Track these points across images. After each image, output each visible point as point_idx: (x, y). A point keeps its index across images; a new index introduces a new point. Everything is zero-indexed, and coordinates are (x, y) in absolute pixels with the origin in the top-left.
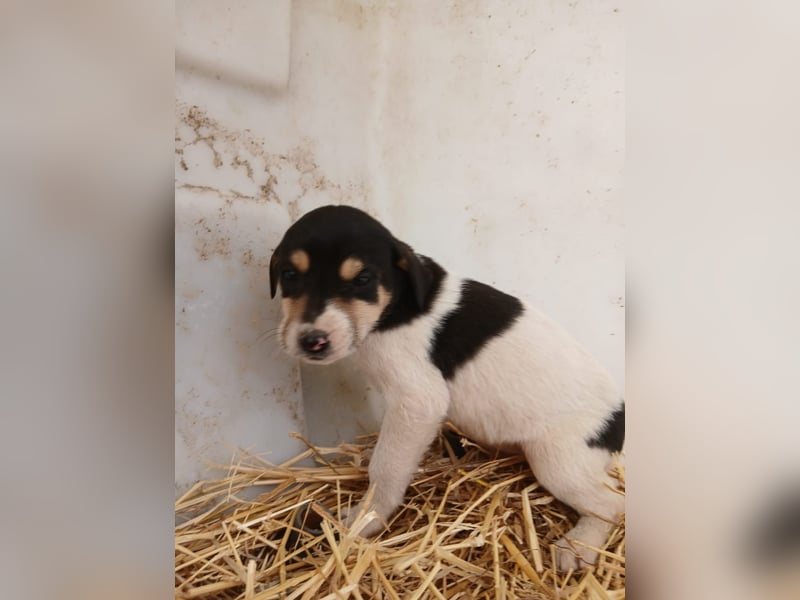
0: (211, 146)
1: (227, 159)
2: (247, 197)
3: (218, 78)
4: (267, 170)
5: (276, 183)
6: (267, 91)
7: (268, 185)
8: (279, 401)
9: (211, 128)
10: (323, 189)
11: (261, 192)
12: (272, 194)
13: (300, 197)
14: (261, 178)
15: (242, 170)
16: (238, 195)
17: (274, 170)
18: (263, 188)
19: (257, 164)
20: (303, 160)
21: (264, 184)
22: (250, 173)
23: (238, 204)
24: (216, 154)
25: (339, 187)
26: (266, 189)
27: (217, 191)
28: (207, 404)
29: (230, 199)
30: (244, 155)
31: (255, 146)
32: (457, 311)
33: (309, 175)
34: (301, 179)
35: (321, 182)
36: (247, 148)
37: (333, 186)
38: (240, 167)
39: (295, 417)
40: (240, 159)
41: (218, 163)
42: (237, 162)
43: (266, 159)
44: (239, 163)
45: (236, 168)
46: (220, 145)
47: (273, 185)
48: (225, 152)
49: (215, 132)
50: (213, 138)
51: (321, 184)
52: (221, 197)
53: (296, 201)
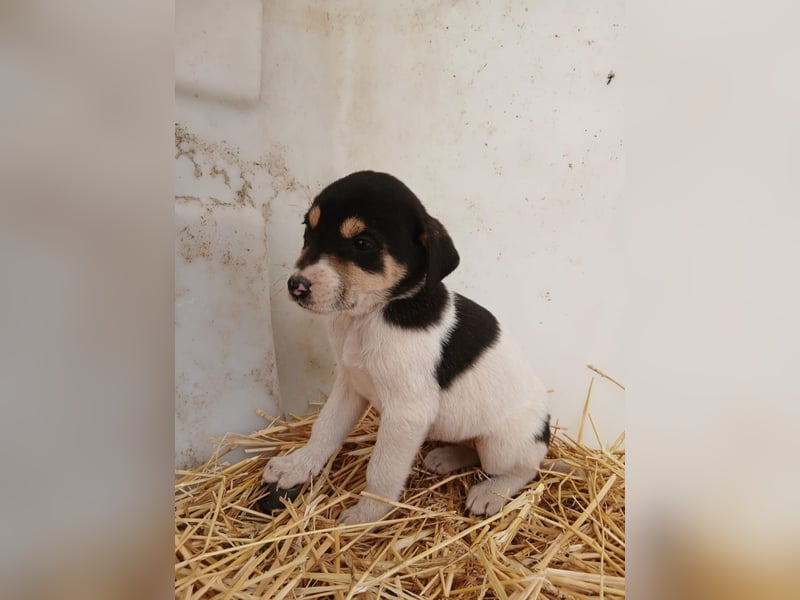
0: (192, 159)
1: (206, 169)
2: (225, 204)
3: (196, 96)
4: (242, 177)
5: (251, 187)
6: (240, 105)
7: (244, 190)
8: (257, 381)
9: (191, 142)
10: (294, 189)
11: (237, 197)
12: (247, 199)
13: (272, 199)
14: (237, 184)
15: (220, 177)
16: (217, 203)
17: (248, 177)
18: (239, 193)
19: (233, 172)
20: (274, 165)
21: (240, 189)
22: (227, 180)
23: (218, 212)
24: (196, 166)
25: (308, 187)
26: (242, 194)
27: (198, 199)
28: (196, 385)
29: (210, 207)
30: (221, 164)
31: (231, 155)
33: (280, 178)
34: (272, 183)
35: (293, 183)
36: (224, 158)
37: (302, 186)
38: (218, 176)
39: (271, 393)
40: (219, 169)
41: (198, 174)
42: (215, 171)
43: (241, 167)
44: (217, 173)
45: (214, 177)
46: (199, 158)
47: (248, 189)
48: (205, 163)
49: (195, 145)
50: (193, 152)
51: (291, 186)
52: (202, 205)
53: (269, 203)
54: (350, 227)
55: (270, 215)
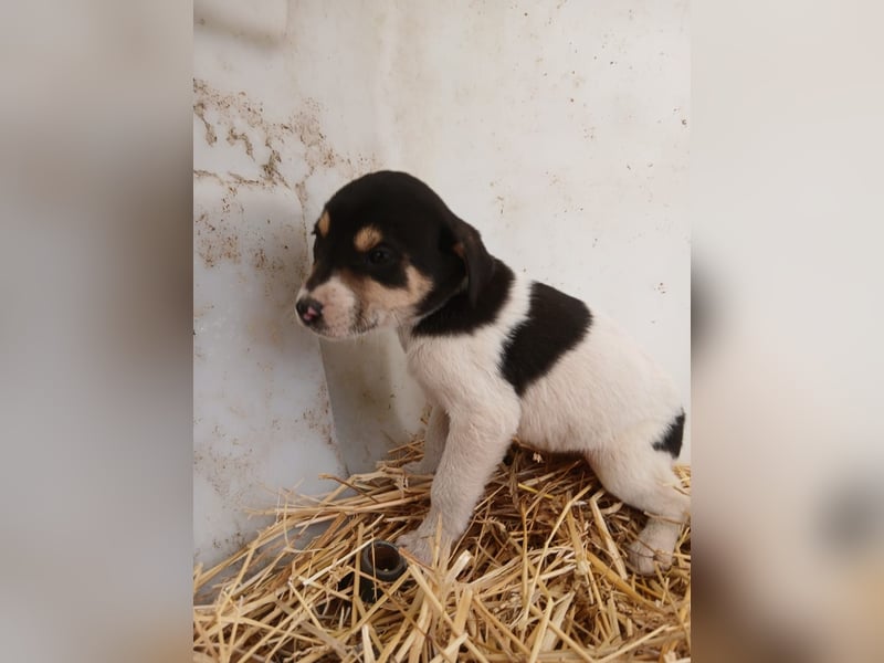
0: (201, 116)
1: (221, 132)
2: (251, 182)
4: (267, 145)
5: (280, 160)
6: (263, 41)
7: (271, 163)
8: (311, 427)
9: (199, 91)
10: (332, 165)
11: (264, 174)
12: (276, 175)
13: (307, 176)
14: (262, 154)
15: (240, 145)
16: (241, 180)
17: (276, 145)
18: (265, 167)
19: (256, 138)
20: (306, 129)
21: (266, 162)
22: (249, 149)
23: (243, 190)
24: (208, 126)
25: (350, 162)
26: (269, 169)
27: (216, 176)
28: (235, 442)
29: (233, 186)
30: (241, 126)
31: (252, 113)
32: (526, 322)
33: (315, 149)
34: (306, 154)
35: (330, 157)
36: (243, 117)
37: (342, 161)
38: (237, 141)
39: (330, 441)
40: (238, 132)
41: (212, 138)
42: (233, 136)
43: (266, 130)
44: (235, 137)
45: (233, 144)
46: (211, 115)
47: (277, 163)
48: (219, 123)
49: (205, 96)
50: (202, 105)
51: (329, 159)
52: (222, 183)
53: (303, 183)
54: (366, 238)
55: (306, 200)
